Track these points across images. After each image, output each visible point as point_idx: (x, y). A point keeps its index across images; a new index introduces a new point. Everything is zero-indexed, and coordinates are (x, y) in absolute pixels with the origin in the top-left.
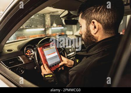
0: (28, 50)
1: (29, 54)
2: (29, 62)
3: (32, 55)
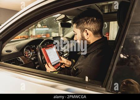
0: (26, 52)
3: (29, 56)
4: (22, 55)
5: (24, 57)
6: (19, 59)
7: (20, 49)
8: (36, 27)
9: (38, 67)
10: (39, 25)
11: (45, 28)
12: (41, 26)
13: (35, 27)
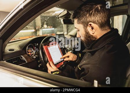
0: (29, 50)
1: (30, 54)
2: (31, 61)
3: (33, 54)
4: (25, 53)
5: (26, 55)
6: (22, 58)
7: (23, 48)
8: (43, 28)
9: (40, 66)
10: (45, 26)
11: (51, 28)
12: (47, 26)
13: (41, 28)
